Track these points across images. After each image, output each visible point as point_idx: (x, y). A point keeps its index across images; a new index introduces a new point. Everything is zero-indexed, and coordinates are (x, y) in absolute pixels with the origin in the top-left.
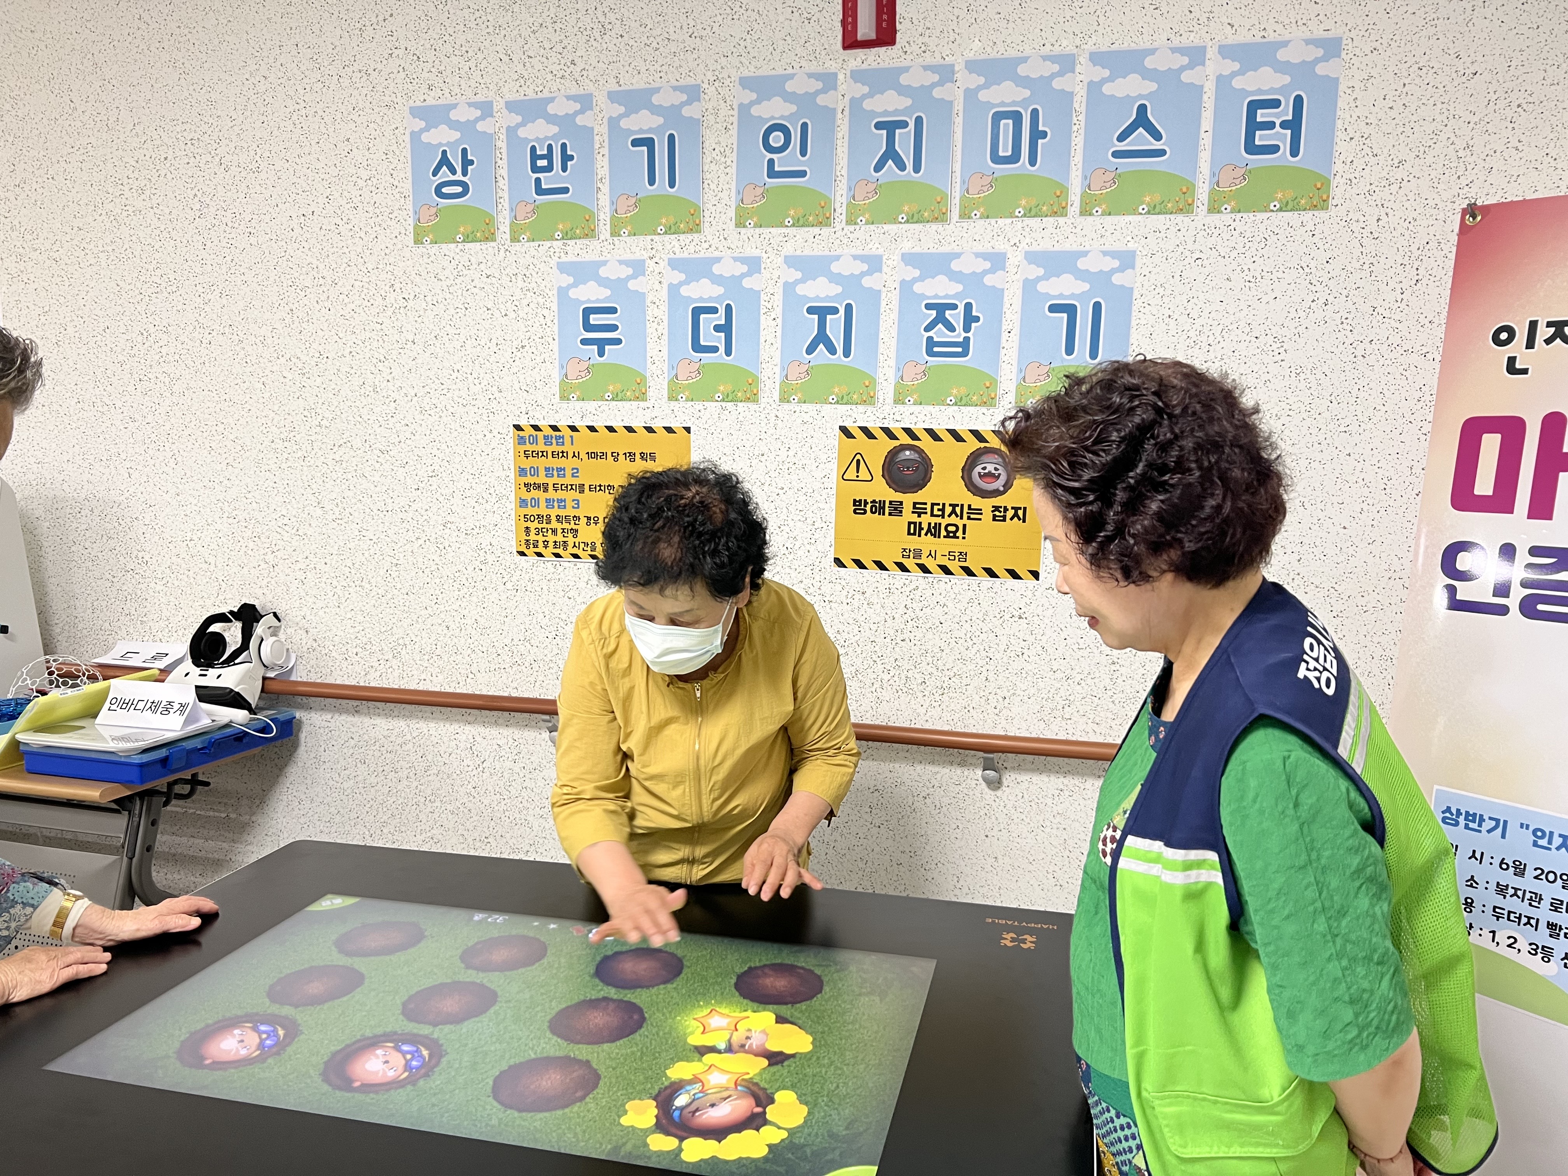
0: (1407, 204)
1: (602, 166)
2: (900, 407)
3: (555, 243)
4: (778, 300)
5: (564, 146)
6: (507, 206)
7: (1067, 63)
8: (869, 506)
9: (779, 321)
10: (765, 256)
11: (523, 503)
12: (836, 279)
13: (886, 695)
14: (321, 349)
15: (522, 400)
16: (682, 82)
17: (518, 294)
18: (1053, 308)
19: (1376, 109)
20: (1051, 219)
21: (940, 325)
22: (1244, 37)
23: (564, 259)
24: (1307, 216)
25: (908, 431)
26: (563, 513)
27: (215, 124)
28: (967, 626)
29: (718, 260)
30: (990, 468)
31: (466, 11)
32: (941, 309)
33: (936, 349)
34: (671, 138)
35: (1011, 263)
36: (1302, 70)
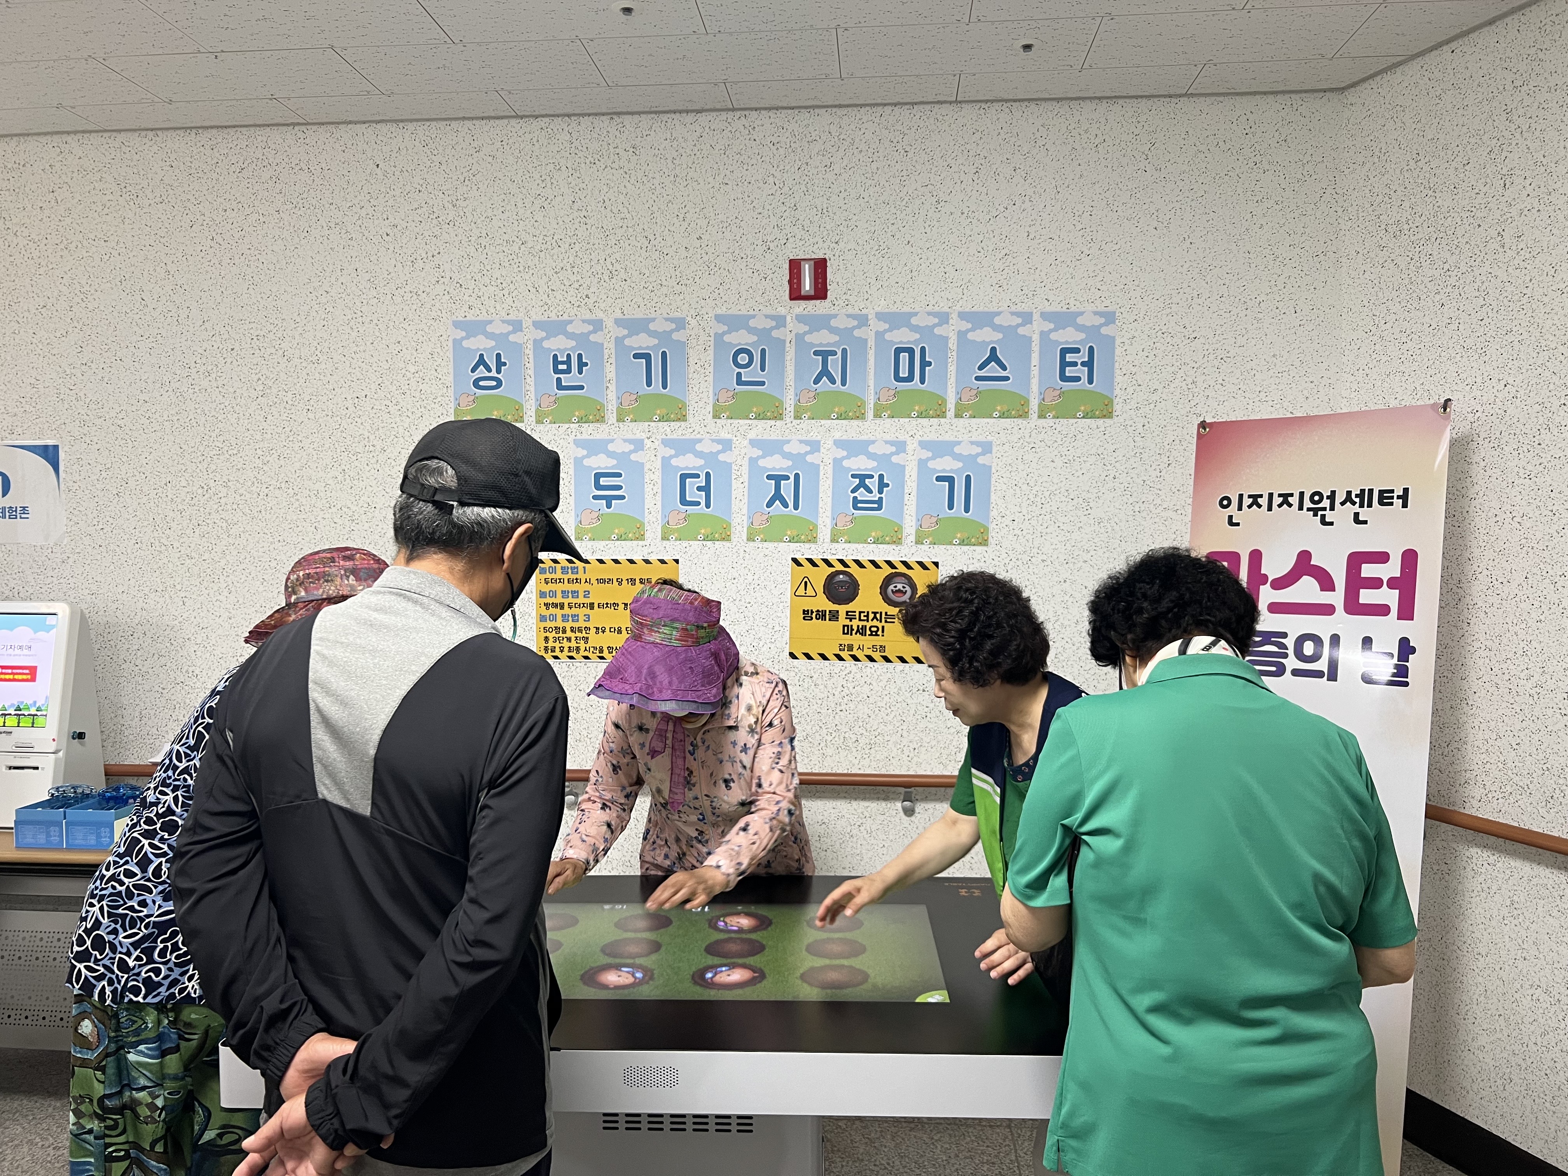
0: (1160, 417)
1: (610, 371)
2: (835, 545)
3: (572, 425)
4: (745, 470)
5: (580, 356)
6: (533, 397)
7: (944, 318)
8: (814, 614)
9: (746, 484)
10: (735, 439)
11: (543, 618)
12: (787, 456)
13: (829, 751)
14: (369, 500)
16: (671, 315)
18: (939, 479)
19: (1138, 357)
20: (935, 420)
21: (862, 489)
22: (1055, 308)
23: (579, 437)
24: (1100, 422)
25: (841, 561)
26: (576, 625)
27: (280, 325)
28: (887, 698)
29: (700, 441)
30: (900, 586)
31: (501, 255)
32: (862, 478)
33: (859, 505)
34: (664, 354)
35: (910, 448)
36: (1093, 331)
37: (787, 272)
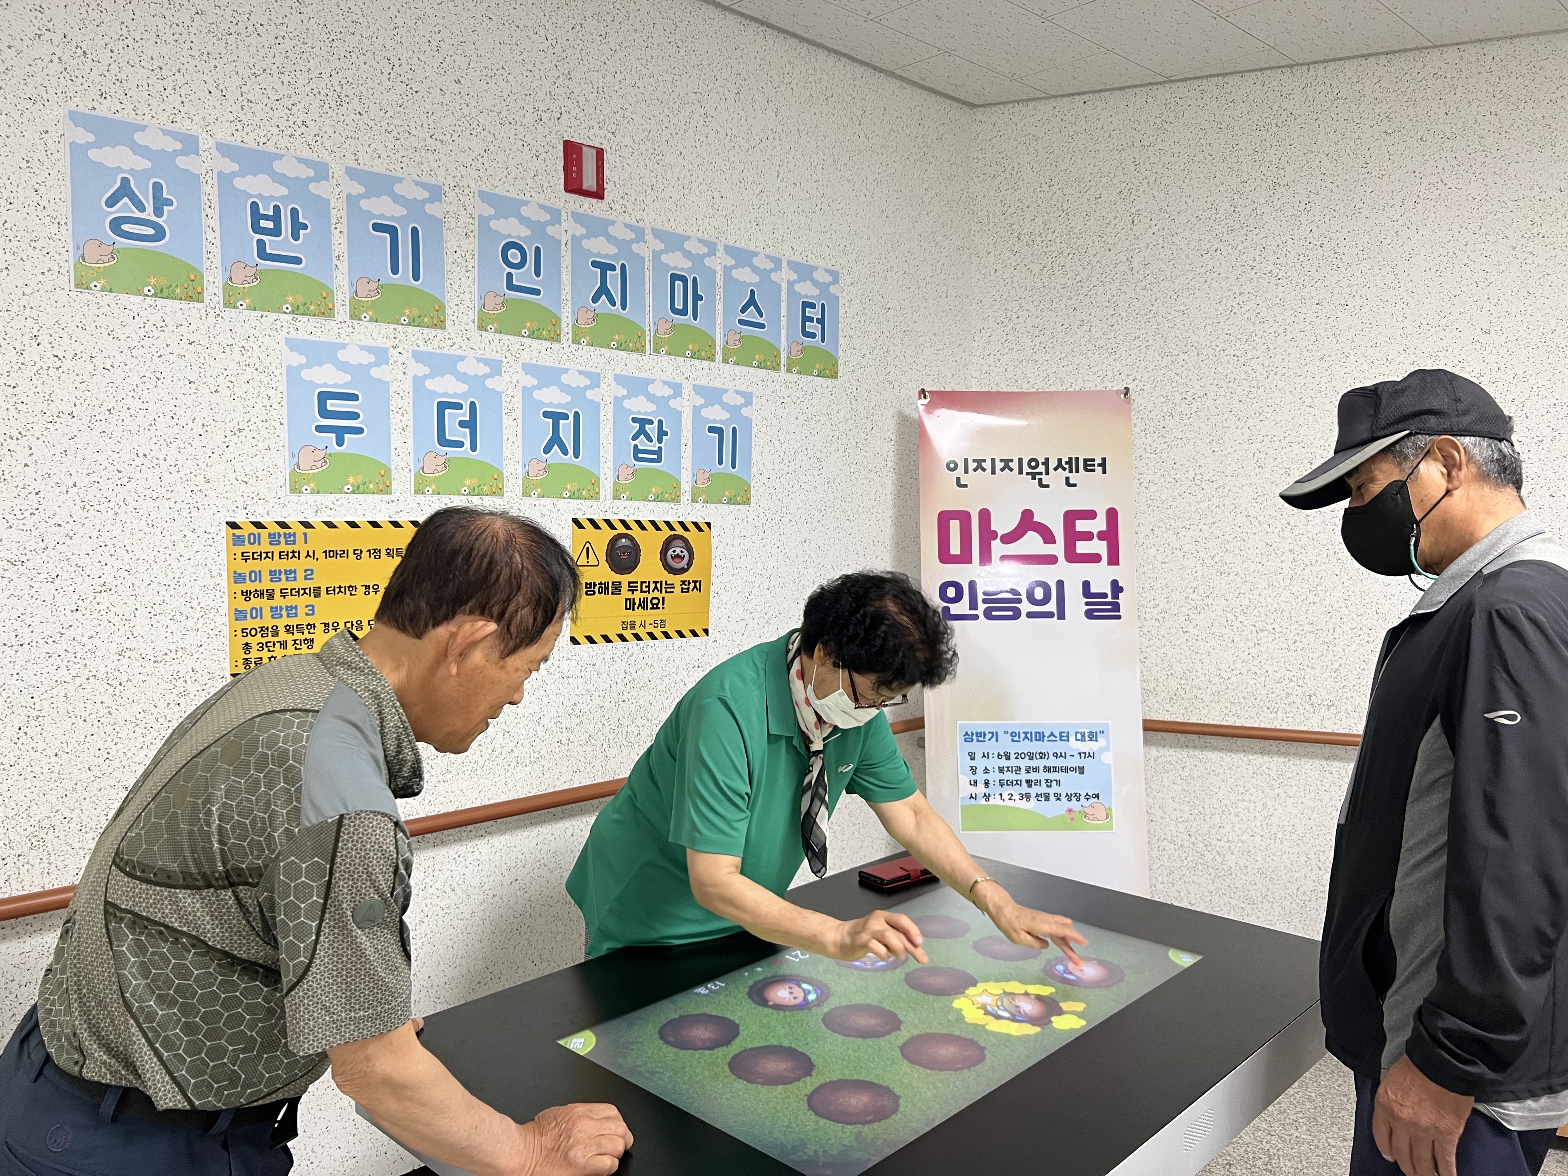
1: (340, 243)
2: (617, 502)
3: (282, 316)
4: (518, 403)
5: (294, 212)
6: (217, 261)
7: (712, 249)
8: (596, 588)
9: (519, 421)
10: (505, 361)
11: (240, 615)
12: (566, 389)
15: (239, 493)
16: (423, 179)
17: (233, 368)
18: (711, 430)
20: (706, 362)
21: (642, 436)
22: (797, 258)
23: (294, 335)
24: (829, 381)
25: (623, 522)
26: (293, 622)
29: (462, 358)
30: (678, 551)
32: (642, 422)
33: (640, 455)
34: (415, 231)
35: (685, 392)
36: (823, 287)
37: (561, 154)
